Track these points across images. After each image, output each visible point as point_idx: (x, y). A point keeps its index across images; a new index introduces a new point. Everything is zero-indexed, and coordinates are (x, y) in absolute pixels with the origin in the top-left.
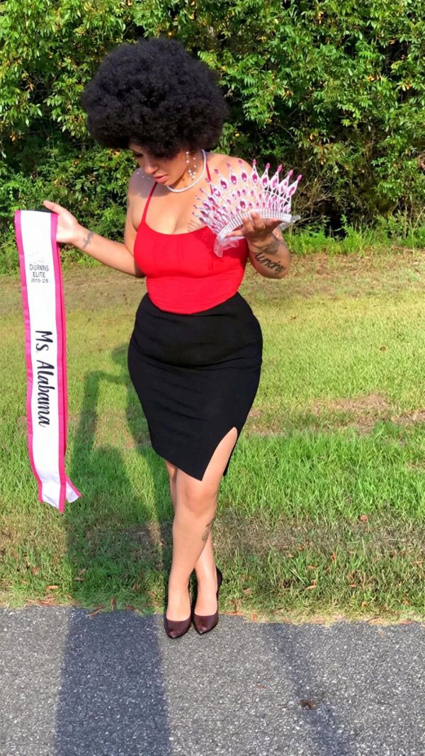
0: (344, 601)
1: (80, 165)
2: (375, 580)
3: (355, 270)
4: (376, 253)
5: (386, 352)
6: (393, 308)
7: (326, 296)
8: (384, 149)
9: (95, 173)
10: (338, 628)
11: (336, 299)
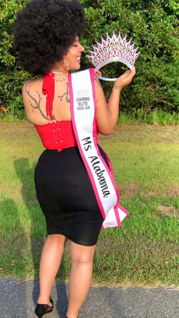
0: (131, 277)
1: (7, 77)
2: (144, 268)
3: (121, 130)
4: (130, 124)
5: (137, 165)
6: (139, 147)
7: (111, 141)
8: (136, 81)
9: (14, 81)
10: (129, 290)
11: (115, 142)
